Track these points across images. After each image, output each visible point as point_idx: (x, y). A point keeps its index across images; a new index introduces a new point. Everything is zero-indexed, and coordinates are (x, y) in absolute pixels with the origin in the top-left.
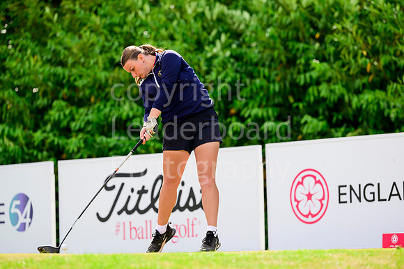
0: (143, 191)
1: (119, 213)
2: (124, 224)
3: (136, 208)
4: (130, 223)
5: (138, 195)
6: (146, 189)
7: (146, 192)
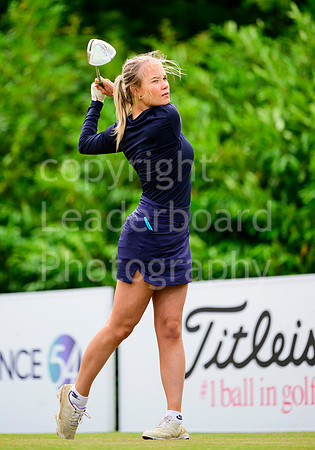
0: (240, 335)
1: (207, 366)
2: (213, 382)
3: (231, 360)
4: (222, 381)
5: (233, 341)
6: (244, 331)
7: (245, 335)
